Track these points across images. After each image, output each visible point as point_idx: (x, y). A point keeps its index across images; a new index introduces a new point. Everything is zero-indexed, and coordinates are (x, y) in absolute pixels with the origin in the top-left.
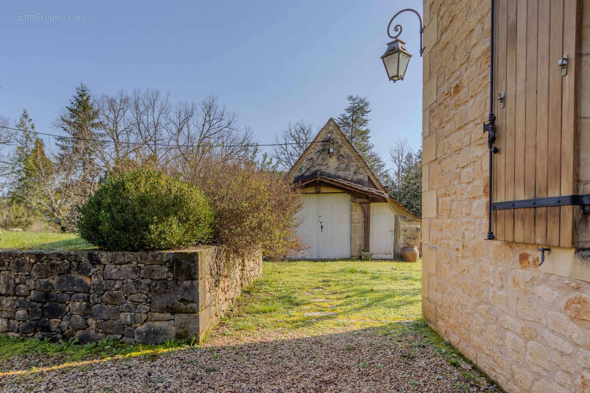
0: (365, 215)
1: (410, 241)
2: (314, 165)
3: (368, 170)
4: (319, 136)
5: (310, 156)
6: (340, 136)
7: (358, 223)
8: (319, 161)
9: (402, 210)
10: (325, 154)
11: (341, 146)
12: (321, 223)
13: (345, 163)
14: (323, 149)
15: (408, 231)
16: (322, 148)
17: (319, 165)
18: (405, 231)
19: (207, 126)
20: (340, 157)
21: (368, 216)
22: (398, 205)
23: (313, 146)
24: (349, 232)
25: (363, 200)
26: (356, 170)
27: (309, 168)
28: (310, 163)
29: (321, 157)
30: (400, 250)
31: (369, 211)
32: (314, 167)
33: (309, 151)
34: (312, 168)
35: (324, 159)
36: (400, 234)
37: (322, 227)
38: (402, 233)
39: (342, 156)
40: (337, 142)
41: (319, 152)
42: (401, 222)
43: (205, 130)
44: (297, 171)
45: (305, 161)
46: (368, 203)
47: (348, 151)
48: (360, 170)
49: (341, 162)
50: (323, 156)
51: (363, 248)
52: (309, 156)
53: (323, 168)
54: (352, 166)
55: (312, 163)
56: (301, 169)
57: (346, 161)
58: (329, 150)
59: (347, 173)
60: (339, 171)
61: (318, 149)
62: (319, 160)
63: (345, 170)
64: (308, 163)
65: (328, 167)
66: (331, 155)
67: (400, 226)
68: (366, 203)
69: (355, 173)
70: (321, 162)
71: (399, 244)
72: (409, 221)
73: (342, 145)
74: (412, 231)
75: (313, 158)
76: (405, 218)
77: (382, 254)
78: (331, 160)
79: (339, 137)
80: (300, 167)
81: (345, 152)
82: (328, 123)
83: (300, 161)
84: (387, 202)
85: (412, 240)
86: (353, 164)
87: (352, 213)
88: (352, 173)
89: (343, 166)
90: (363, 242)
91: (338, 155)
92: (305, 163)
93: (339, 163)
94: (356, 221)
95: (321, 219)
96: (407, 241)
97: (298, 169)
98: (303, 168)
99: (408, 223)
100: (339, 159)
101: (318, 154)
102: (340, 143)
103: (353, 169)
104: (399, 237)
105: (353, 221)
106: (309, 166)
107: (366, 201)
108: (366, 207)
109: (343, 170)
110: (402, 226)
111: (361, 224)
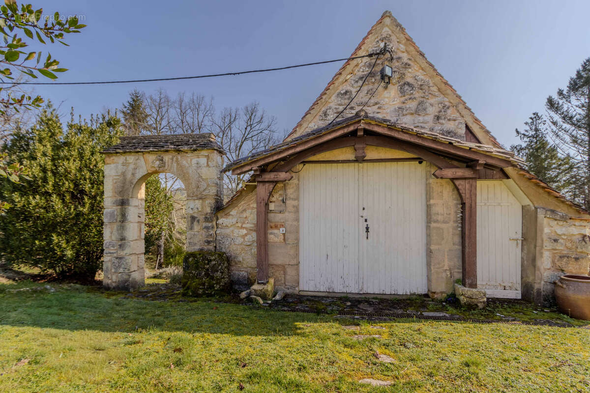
0: (463, 204)
1: (567, 263)
2: (352, 104)
3: (464, 112)
4: (363, 48)
5: (343, 88)
6: (405, 45)
7: (444, 222)
8: (362, 97)
9: (546, 195)
10: (373, 83)
11: (407, 66)
12: (366, 221)
13: (415, 98)
14: (370, 73)
15: (561, 241)
16: (367, 70)
17: (361, 104)
18: (556, 241)
19: (249, 128)
20: (405, 87)
21: (471, 207)
22: (537, 185)
23: (349, 68)
24: (424, 241)
25: (460, 172)
26: (440, 112)
27: (342, 112)
28: (343, 102)
29: (365, 88)
30: (543, 282)
31: (473, 195)
32: (352, 108)
33: (341, 79)
34: (347, 111)
35: (372, 93)
36: (542, 247)
37: (367, 228)
38: (548, 245)
39: (408, 84)
40: (399, 58)
41: (361, 78)
42: (546, 221)
43: (247, 132)
44: (317, 117)
45: (333, 98)
46: (472, 178)
47: (421, 75)
48: (449, 111)
49: (407, 97)
50: (371, 87)
51: (459, 276)
52: (340, 88)
53: (371, 111)
54: (432, 105)
55: (347, 102)
56: (325, 114)
57: (417, 94)
58: (383, 71)
59: (421, 118)
60: (403, 115)
61: (360, 74)
62: (361, 94)
63: (417, 112)
64: (340, 101)
65: (379, 108)
66: (387, 80)
67: (542, 230)
68: (465, 179)
69: (438, 118)
70: (365, 99)
71: (542, 270)
72: (564, 219)
73: (409, 62)
74: (572, 241)
75: (351, 92)
76: (553, 211)
77: (496, 287)
78: (386, 94)
79: (402, 47)
80: (323, 109)
81: (415, 78)
82: (380, 22)
83: (324, 97)
84: (508, 177)
85: (572, 261)
86: (432, 100)
87: (432, 202)
88: (430, 118)
89: (413, 105)
90: (458, 262)
91: (402, 83)
92: (334, 103)
93: (403, 99)
94: (440, 218)
95: (365, 214)
96: (558, 264)
97: (321, 113)
98: (330, 112)
99: (561, 223)
100: (402, 92)
101: (361, 83)
102: (405, 60)
103: (432, 111)
104: (541, 253)
105: (434, 217)
106: (341, 108)
107: (467, 173)
108: (467, 186)
109: (412, 114)
110: (546, 230)
111: (452, 224)
